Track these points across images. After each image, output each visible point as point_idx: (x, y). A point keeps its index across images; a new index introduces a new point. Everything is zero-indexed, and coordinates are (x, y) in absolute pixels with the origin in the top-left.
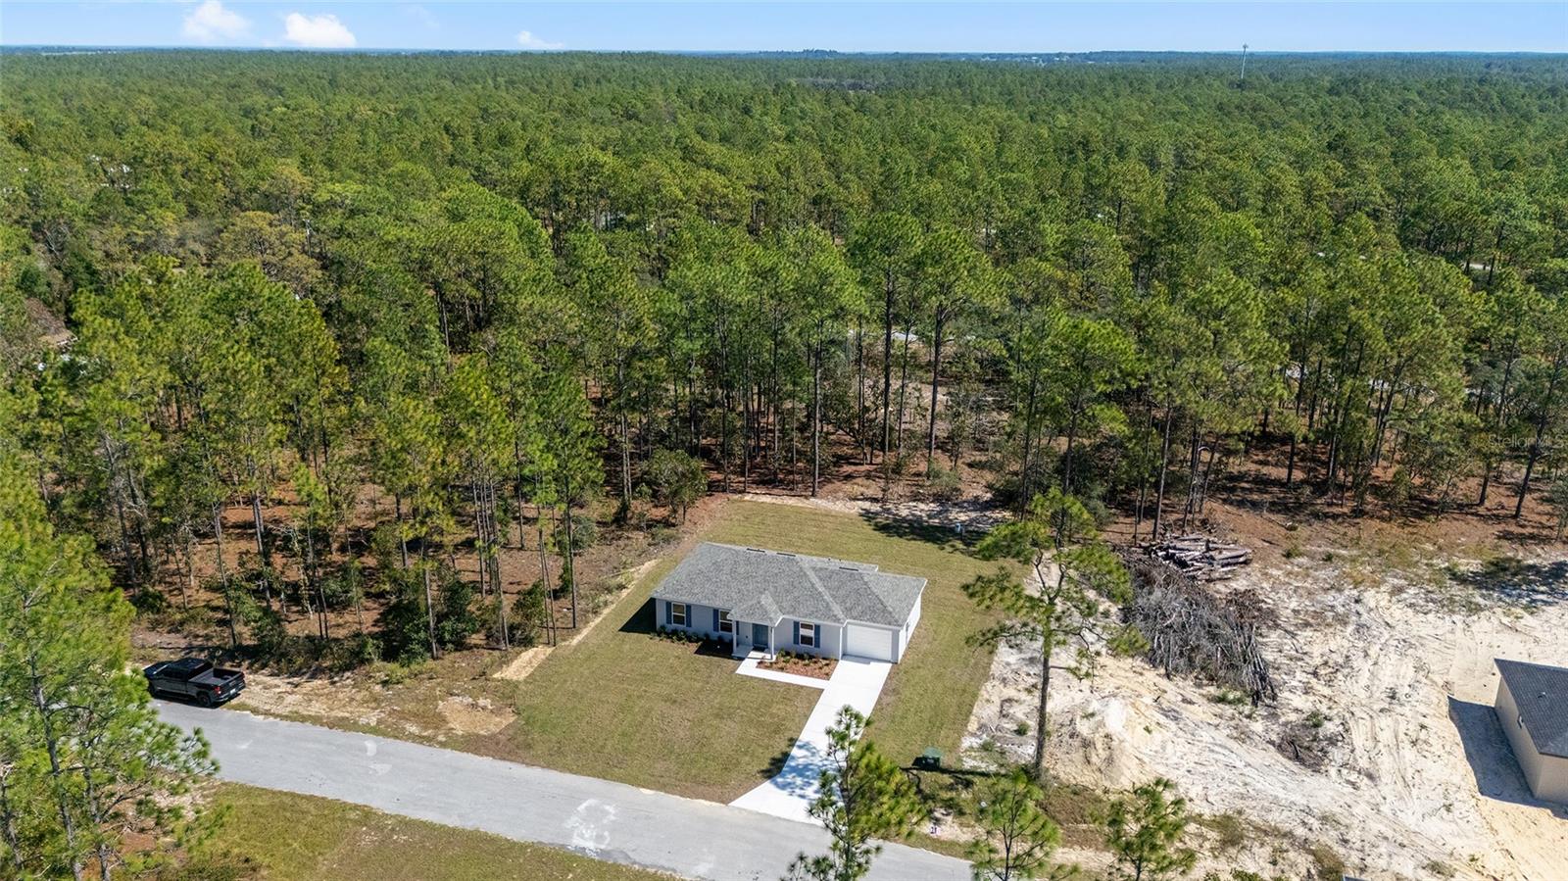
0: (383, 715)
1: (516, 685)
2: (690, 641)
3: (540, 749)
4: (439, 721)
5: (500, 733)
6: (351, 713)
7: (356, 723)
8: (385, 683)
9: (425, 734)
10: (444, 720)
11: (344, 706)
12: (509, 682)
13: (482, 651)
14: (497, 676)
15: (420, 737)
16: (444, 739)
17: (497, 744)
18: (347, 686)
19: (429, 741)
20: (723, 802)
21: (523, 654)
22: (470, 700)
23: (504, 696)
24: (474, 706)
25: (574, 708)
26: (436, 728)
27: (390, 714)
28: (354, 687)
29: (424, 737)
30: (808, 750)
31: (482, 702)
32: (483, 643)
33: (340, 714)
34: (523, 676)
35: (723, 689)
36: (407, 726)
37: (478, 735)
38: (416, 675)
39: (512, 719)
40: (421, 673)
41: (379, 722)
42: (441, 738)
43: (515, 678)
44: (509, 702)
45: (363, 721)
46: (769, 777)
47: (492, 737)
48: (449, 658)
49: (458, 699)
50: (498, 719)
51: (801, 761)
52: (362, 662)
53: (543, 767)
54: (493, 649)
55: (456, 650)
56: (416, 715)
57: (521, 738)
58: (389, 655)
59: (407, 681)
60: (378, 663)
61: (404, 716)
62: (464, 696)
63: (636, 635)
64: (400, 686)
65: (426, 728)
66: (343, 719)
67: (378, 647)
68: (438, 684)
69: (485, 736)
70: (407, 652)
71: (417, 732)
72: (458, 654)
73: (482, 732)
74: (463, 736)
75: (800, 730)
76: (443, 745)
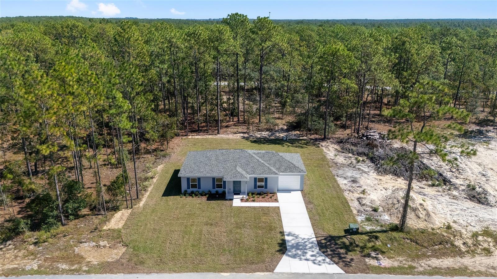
0: (40, 262)
1: (119, 231)
2: (202, 196)
3: (150, 263)
4: (79, 259)
5: (121, 258)
6: (18, 264)
7: (23, 270)
8: (35, 244)
9: (73, 268)
10: (82, 257)
11: (12, 261)
12: (114, 230)
13: (91, 217)
14: (105, 228)
15: (71, 270)
16: (87, 269)
17: (122, 265)
18: (11, 249)
19: (77, 271)
20: (270, 271)
21: (116, 215)
22: (94, 243)
23: (113, 238)
24: (98, 246)
25: (158, 237)
26: (79, 263)
27: (45, 261)
28: (15, 249)
29: (73, 270)
30: (292, 236)
31: (102, 243)
32: (89, 213)
33: (11, 267)
34: (120, 226)
35: (232, 215)
36: (59, 265)
37: (108, 262)
38: (55, 236)
39: (124, 249)
40: (58, 234)
41: (40, 266)
42: (85, 268)
43: (116, 228)
44: (118, 240)
45: (28, 268)
46: (284, 253)
47: (117, 261)
48: (72, 224)
49: (86, 245)
50: (116, 251)
51: (293, 242)
52: (18, 234)
53: (157, 273)
54: (98, 215)
55: (75, 219)
56: (62, 258)
57: (135, 259)
58: (35, 227)
59: (50, 240)
60: (28, 233)
61: (54, 260)
62: (89, 242)
63: (172, 197)
64: (46, 244)
65: (73, 265)
66: (14, 269)
67: (27, 224)
68: (71, 238)
69: (112, 262)
70: (46, 224)
71: (67, 268)
72: (77, 221)
73: (110, 260)
74: (98, 265)
75: (282, 227)
76: (88, 272)
